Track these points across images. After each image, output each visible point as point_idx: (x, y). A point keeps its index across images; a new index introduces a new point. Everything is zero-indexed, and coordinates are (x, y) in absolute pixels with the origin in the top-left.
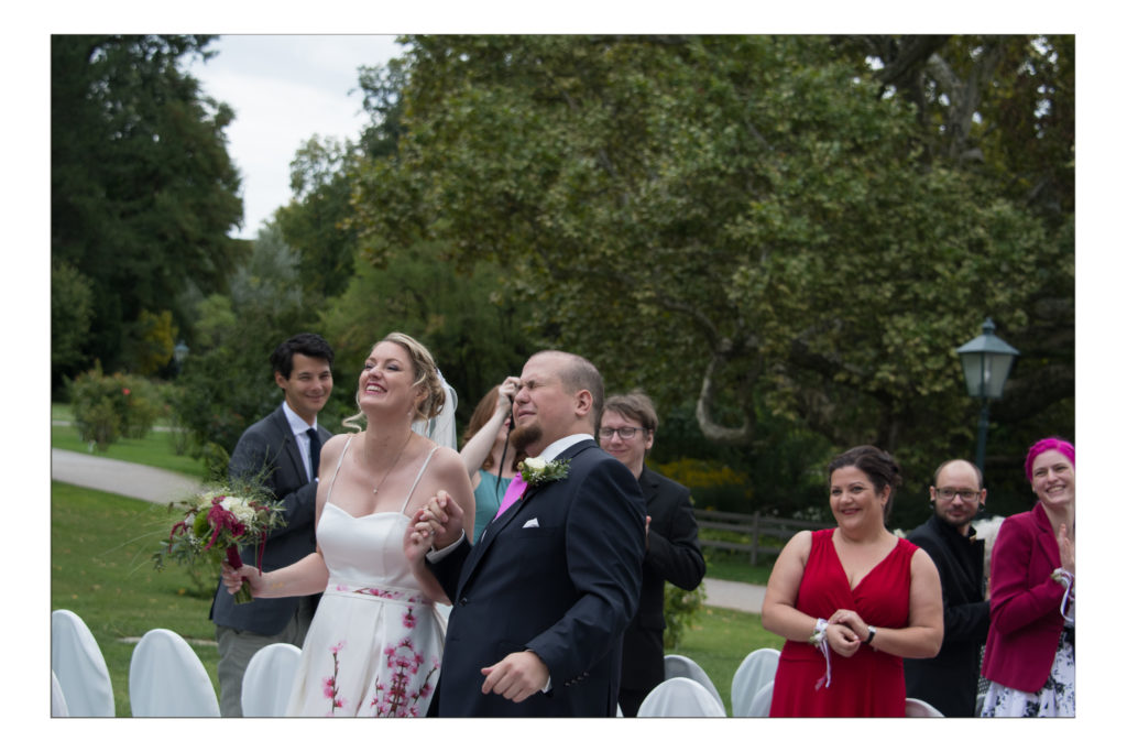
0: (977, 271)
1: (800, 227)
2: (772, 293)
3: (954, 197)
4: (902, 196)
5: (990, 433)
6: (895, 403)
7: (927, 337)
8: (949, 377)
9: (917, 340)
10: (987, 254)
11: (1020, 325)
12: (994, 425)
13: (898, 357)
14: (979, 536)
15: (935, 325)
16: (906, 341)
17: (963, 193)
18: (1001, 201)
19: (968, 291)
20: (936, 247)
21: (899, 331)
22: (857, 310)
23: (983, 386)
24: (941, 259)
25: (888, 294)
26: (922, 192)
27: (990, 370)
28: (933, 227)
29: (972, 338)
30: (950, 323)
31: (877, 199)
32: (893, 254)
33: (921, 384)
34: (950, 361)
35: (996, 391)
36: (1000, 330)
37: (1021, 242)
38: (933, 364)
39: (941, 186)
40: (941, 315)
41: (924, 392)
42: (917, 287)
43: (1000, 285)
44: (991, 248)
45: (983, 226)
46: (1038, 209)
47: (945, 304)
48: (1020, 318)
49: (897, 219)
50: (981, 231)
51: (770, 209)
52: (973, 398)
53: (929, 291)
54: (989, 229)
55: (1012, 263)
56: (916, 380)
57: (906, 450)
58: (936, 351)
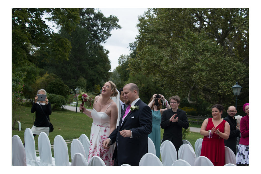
0: (235, 74)
2: (200, 78)
3: (230, 61)
4: (221, 61)
5: (238, 101)
6: (221, 96)
7: (226, 85)
8: (230, 92)
9: (225, 86)
10: (236, 71)
11: (242, 83)
12: (238, 100)
13: (222, 89)
14: (236, 118)
15: (228, 83)
16: (223, 86)
17: (232, 61)
18: (238, 62)
19: (233, 77)
20: (227, 70)
21: (222, 84)
22: (214, 81)
23: (236, 93)
24: (229, 72)
25: (220, 78)
26: (225, 61)
27: (237, 91)
28: (227, 67)
29: (234, 85)
30: (230, 83)
31: (217, 62)
32: (220, 71)
33: (226, 93)
34: (230, 89)
35: (238, 94)
36: (239, 84)
37: (242, 69)
38: (227, 90)
39: (228, 60)
40: (229, 81)
41: (226, 94)
42: (224, 77)
43: (239, 76)
44: (237, 70)
45: (235, 66)
46: (245, 63)
47: (229, 79)
48: (242, 81)
49: (221, 65)
50: (235, 67)
51: (199, 64)
52: (235, 95)
53: (227, 77)
54: (236, 67)
55: (241, 72)
56: (225, 92)
57: (223, 104)
58: (228, 87)
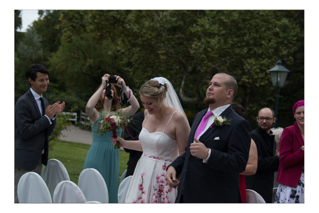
0: (276, 43)
1: (215, 28)
2: (205, 51)
3: (269, 17)
4: (250, 17)
5: (280, 99)
6: (248, 89)
7: (259, 66)
8: (266, 80)
9: (255, 67)
10: (279, 37)
11: (291, 62)
12: (282, 97)
13: (249, 73)
14: (273, 134)
15: (262, 62)
16: (251, 67)
17: (272, 16)
18: (284, 19)
19: (273, 50)
20: (262, 35)
21: (249, 64)
22: (235, 57)
23: (277, 83)
24: (264, 39)
25: (245, 52)
26: (258, 16)
27: (280, 78)
28: (261, 28)
29: (274, 66)
30: (267, 61)
31: (242, 18)
32: (247, 37)
33: (257, 83)
34: (267, 74)
35: (282, 85)
36: (283, 64)
37: (291, 33)
38: (261, 75)
39: (264, 14)
40: (264, 59)
41: (258, 85)
42: (255, 49)
43: (284, 48)
44: (281, 35)
45: (278, 28)
46: (298, 21)
47: (265, 55)
48: (291, 59)
49: (249, 25)
50: (278, 29)
51: (205, 22)
52: (274, 87)
53: (260, 50)
54: (280, 29)
55: (288, 40)
56: (255, 81)
57: (251, 105)
58: (262, 71)
